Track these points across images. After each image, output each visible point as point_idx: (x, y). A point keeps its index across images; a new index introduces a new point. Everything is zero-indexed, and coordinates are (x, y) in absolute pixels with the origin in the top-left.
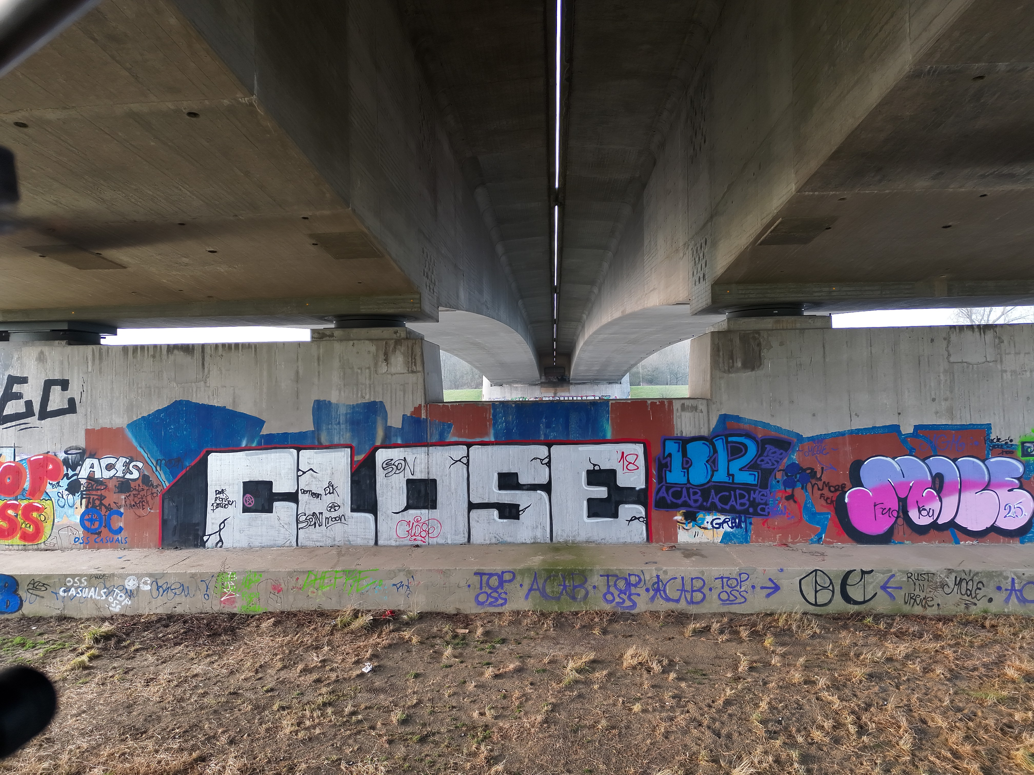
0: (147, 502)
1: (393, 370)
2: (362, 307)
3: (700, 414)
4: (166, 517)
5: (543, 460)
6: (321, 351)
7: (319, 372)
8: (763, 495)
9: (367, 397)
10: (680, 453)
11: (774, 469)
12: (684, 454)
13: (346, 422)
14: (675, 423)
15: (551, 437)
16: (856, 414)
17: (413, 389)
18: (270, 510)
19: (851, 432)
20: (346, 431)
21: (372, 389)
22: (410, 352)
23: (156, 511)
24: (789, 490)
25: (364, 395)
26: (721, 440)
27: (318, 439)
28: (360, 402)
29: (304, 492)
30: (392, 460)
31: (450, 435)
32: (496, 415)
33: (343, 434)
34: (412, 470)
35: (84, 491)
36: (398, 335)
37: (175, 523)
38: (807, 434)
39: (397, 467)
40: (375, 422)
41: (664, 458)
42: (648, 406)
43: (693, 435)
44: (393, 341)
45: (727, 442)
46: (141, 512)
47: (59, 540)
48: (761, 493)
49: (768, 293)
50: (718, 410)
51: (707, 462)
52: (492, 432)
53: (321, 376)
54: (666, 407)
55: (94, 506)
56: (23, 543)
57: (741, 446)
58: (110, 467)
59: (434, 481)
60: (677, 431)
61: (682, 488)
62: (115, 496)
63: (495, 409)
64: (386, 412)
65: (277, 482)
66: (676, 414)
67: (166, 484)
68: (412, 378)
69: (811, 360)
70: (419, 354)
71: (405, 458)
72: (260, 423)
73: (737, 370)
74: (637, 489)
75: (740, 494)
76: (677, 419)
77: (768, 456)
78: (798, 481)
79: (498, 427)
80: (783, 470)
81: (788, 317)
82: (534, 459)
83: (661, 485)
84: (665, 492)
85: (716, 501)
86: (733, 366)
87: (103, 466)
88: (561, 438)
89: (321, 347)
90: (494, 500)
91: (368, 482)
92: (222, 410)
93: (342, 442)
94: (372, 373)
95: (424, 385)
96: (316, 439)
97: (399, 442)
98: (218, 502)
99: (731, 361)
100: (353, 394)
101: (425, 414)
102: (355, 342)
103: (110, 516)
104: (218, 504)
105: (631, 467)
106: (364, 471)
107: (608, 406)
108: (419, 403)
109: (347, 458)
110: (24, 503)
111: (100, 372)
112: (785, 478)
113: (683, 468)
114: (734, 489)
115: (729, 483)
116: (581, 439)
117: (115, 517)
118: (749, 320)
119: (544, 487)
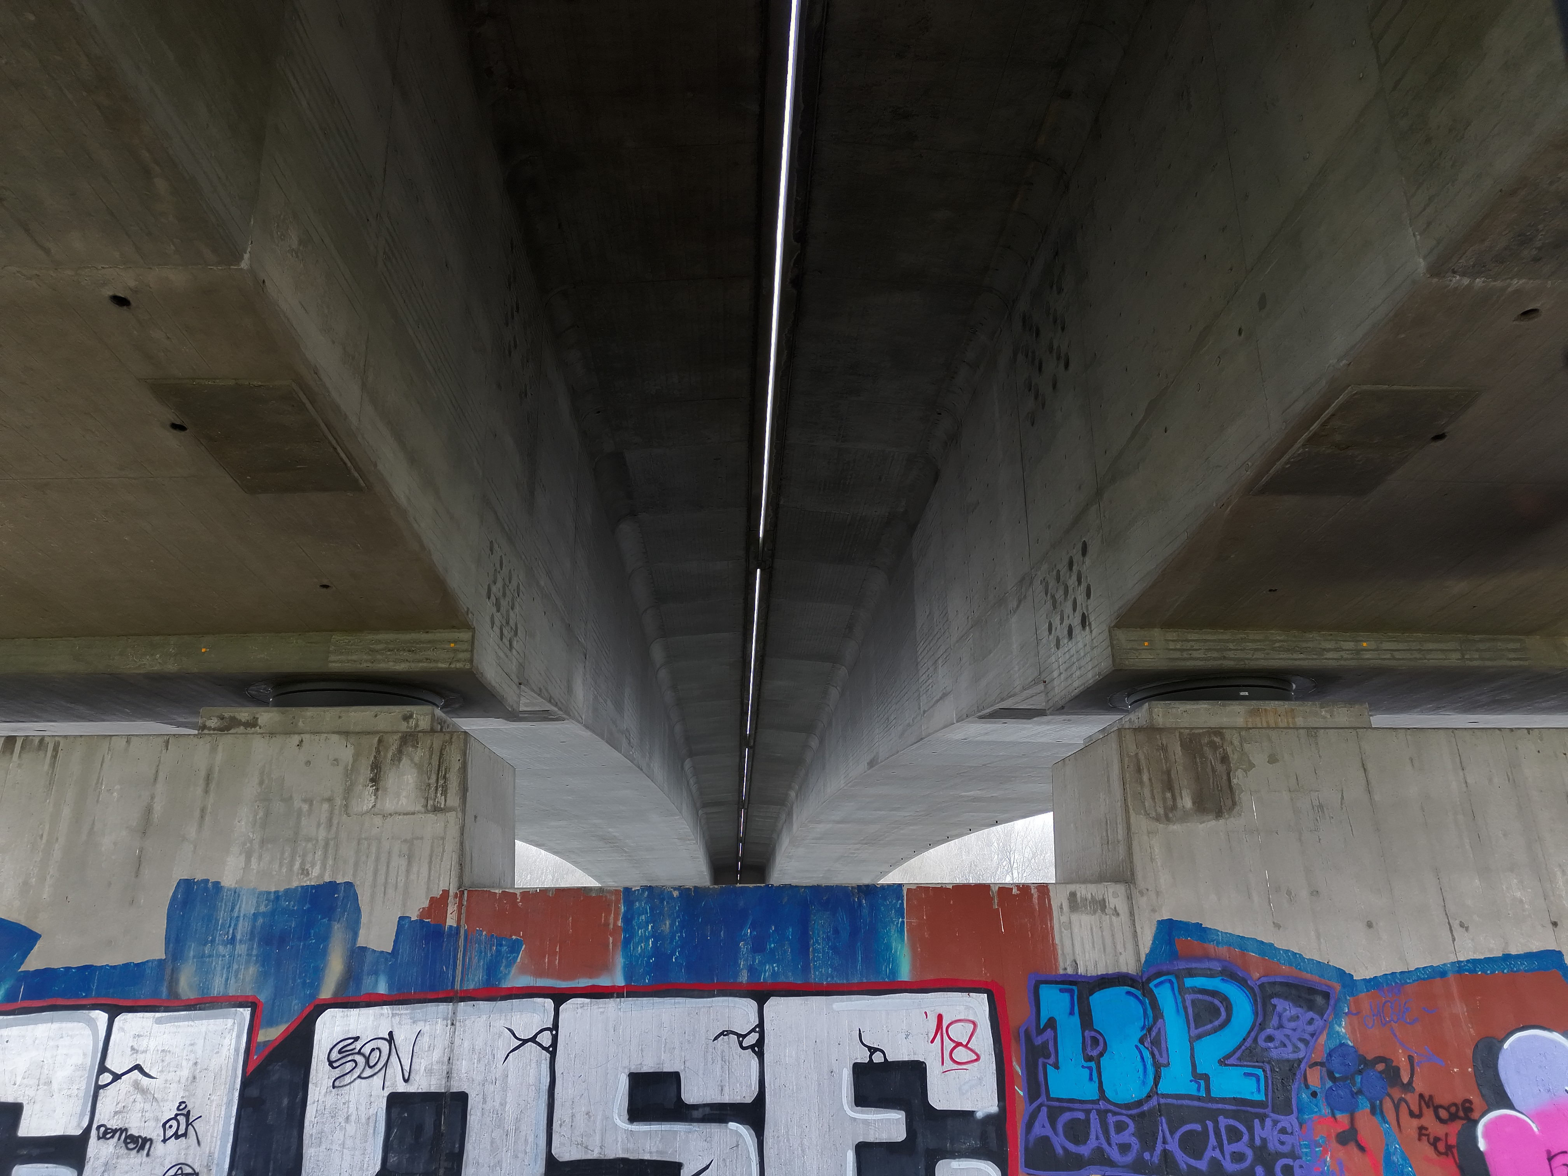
1: (389, 805)
2: (332, 658)
3: (1114, 918)
5: (744, 1036)
6: (219, 757)
7: (203, 810)
8: (1283, 1131)
9: (315, 872)
10: (1076, 1019)
11: (1300, 1061)
12: (1087, 1020)
13: (252, 939)
14: (1057, 941)
15: (766, 976)
16: (1462, 925)
17: (432, 851)
19: (1459, 967)
20: (248, 962)
21: (331, 851)
22: (435, 763)
24: (1343, 1117)
25: (308, 866)
26: (1168, 985)
27: (170, 982)
28: (295, 884)
29: (107, 1133)
30: (356, 1039)
31: (514, 970)
32: (632, 918)
33: (237, 972)
34: (406, 1068)
36: (412, 723)
38: (1362, 972)
39: (367, 1060)
40: (325, 938)
41: (1040, 1032)
42: (992, 899)
43: (1101, 971)
44: (397, 737)
45: (1182, 990)
48: (1279, 1126)
49: (1231, 650)
50: (1154, 911)
51: (1141, 1041)
52: (619, 961)
53: (207, 818)
54: (1035, 900)
57: (1217, 1002)
59: (462, 1098)
60: (1065, 962)
61: (1088, 1112)
63: (629, 904)
64: (358, 910)
65: (37, 1107)
66: (1059, 919)
68: (433, 824)
69: (1342, 798)
70: (456, 766)
71: (391, 1034)
72: (25, 940)
73: (1185, 817)
74: (980, 1115)
75: (1231, 1130)
76: (1061, 932)
77: (1281, 1026)
78: (1360, 1092)
79: (635, 948)
80: (1322, 1064)
81: (1276, 702)
82: (722, 1034)
83: (1035, 1104)
84: (1048, 1125)
85: (1173, 1146)
86: (1174, 807)
88: (790, 978)
89: (220, 748)
90: (615, 1150)
91: (285, 1101)
93: (231, 992)
94: (337, 812)
95: (462, 843)
96: (165, 984)
97: (382, 988)
99: (1169, 795)
100: (281, 865)
101: (455, 916)
102: (306, 737)
105: (961, 1054)
106: (279, 1072)
107: (900, 897)
108: (443, 886)
109: (239, 1037)
112: (1329, 1084)
113: (1089, 1059)
114: (1214, 1115)
115: (1199, 1099)
116: (838, 980)
118: (1195, 707)
119: (746, 1113)
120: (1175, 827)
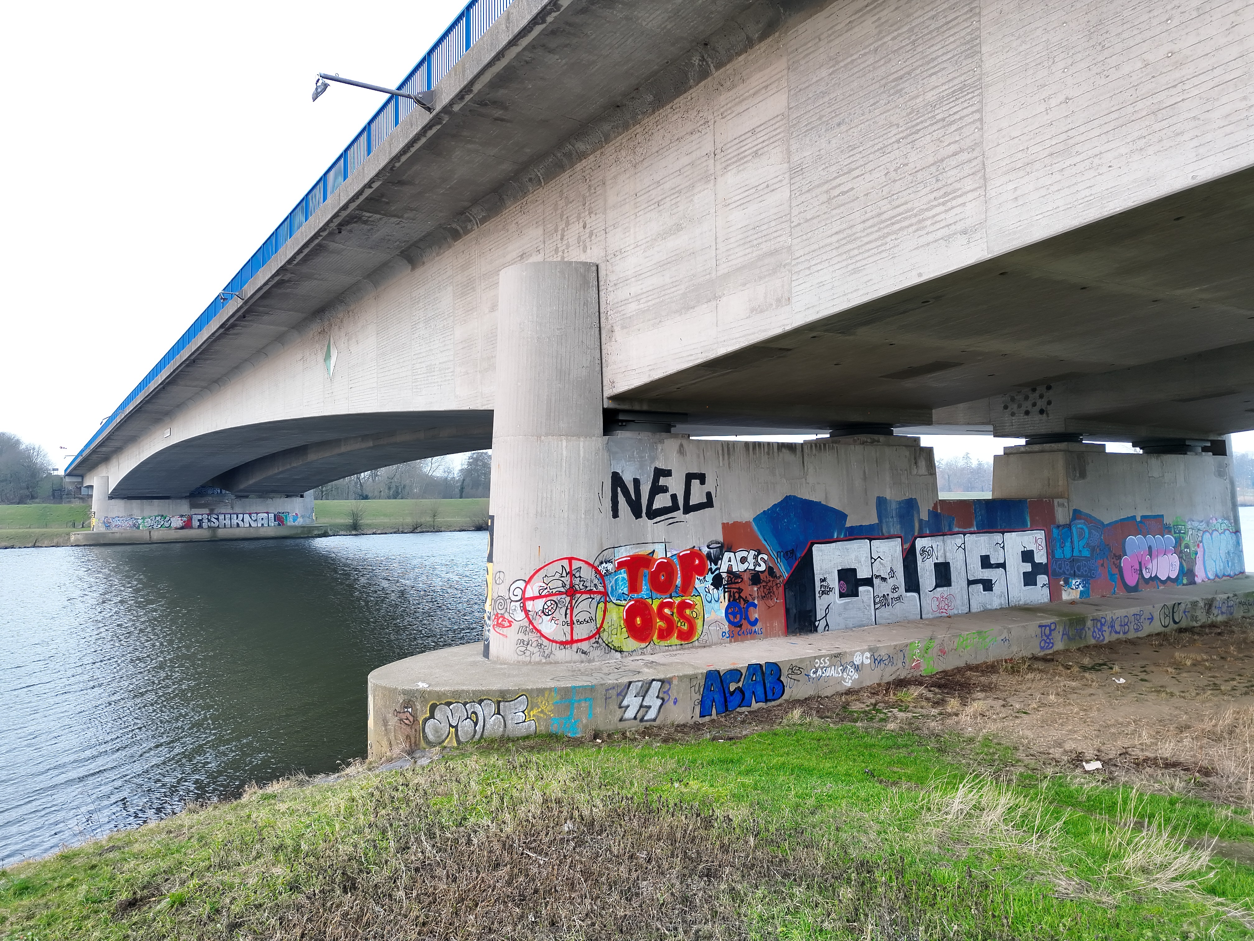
0: (774, 593)
1: (920, 472)
3: (1065, 509)
4: (788, 606)
5: (1000, 544)
7: (878, 473)
8: (1093, 564)
9: (907, 494)
10: (1059, 537)
11: (1096, 546)
12: (1061, 537)
13: (897, 516)
15: (1004, 527)
16: (1121, 509)
17: (932, 488)
18: (856, 594)
19: (1121, 520)
20: (897, 524)
21: (909, 488)
22: (928, 458)
23: (781, 601)
24: (1102, 560)
25: (905, 493)
27: (881, 531)
28: (903, 499)
29: (877, 577)
30: (925, 547)
31: (954, 526)
32: (976, 510)
33: (896, 526)
34: (937, 555)
35: (726, 585)
37: (794, 611)
38: (1106, 522)
39: (928, 553)
40: (913, 516)
41: (1053, 540)
42: (1044, 503)
43: (1063, 524)
45: (1077, 528)
46: (771, 603)
47: (710, 636)
50: (1072, 506)
51: (1070, 542)
52: (975, 523)
53: (879, 476)
54: (1051, 504)
55: (735, 600)
56: (678, 642)
57: (1082, 531)
58: (743, 560)
59: (949, 564)
60: (1057, 521)
61: (1062, 562)
62: (750, 588)
64: (919, 507)
65: (859, 569)
66: (1056, 509)
67: (786, 575)
68: (931, 479)
71: (932, 545)
72: (844, 516)
73: (1078, 478)
74: (1044, 563)
76: (1057, 513)
77: (1093, 537)
78: (1104, 553)
79: (978, 519)
80: (1099, 547)
82: (997, 544)
83: (1053, 560)
84: (1055, 566)
85: (1077, 570)
86: (1076, 476)
87: (739, 559)
90: (980, 577)
91: (912, 566)
92: (819, 504)
93: (896, 533)
94: (908, 473)
97: (928, 532)
98: (823, 589)
99: (1074, 472)
100: (899, 492)
101: (940, 509)
103: (748, 607)
104: (823, 591)
105: (1040, 548)
106: (910, 557)
107: (1027, 503)
108: (936, 499)
109: (899, 547)
110: (678, 600)
111: (730, 467)
112: (1100, 552)
113: (1062, 547)
114: (1083, 561)
115: (1079, 557)
116: (1015, 528)
117: (752, 608)
119: (1003, 566)
120: (1076, 482)
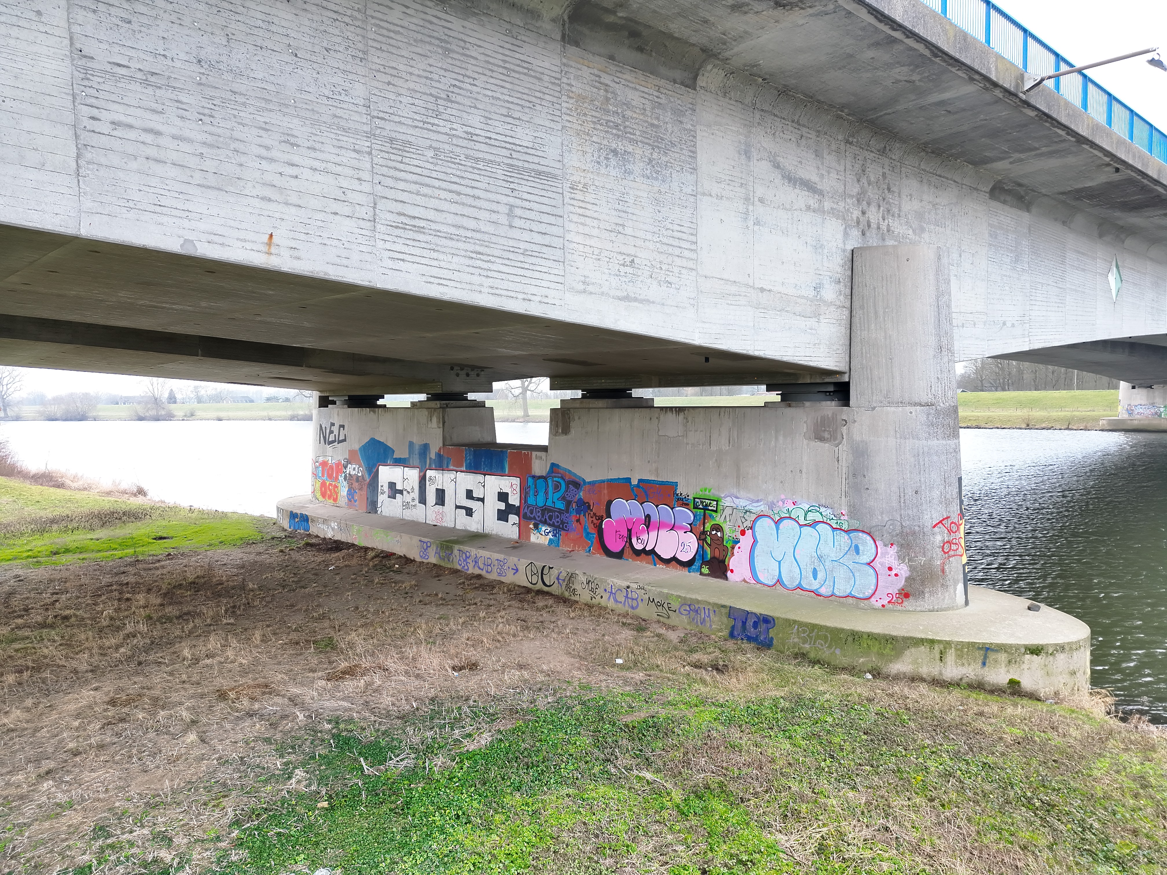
0: (363, 488)
3: (543, 462)
4: (368, 497)
5: (482, 483)
7: (412, 424)
8: (567, 517)
9: (424, 441)
10: (534, 486)
11: (572, 501)
13: (418, 454)
14: (533, 465)
15: (486, 470)
16: (611, 468)
17: (439, 437)
18: (395, 498)
19: (608, 480)
20: (418, 459)
21: (426, 437)
22: (438, 416)
23: (365, 493)
24: (578, 516)
25: (422, 439)
26: (551, 479)
27: (409, 462)
28: (422, 443)
29: (405, 490)
30: (430, 476)
31: (450, 465)
32: (467, 455)
34: (437, 483)
35: (348, 480)
36: (437, 406)
37: (370, 500)
38: (588, 479)
39: (433, 481)
40: (427, 455)
41: (528, 488)
42: (522, 455)
43: (539, 475)
44: (433, 409)
45: (553, 481)
46: (362, 493)
47: (341, 503)
50: (550, 460)
51: (544, 492)
52: (465, 465)
53: (411, 428)
54: (530, 456)
55: (350, 488)
56: (333, 502)
57: (559, 484)
58: (354, 469)
59: (443, 490)
60: (533, 472)
61: (534, 508)
62: (355, 484)
63: (466, 452)
64: (430, 449)
65: (398, 484)
66: (533, 461)
67: (368, 480)
68: (439, 431)
70: (441, 417)
71: (435, 476)
72: (393, 451)
73: (559, 435)
74: (516, 506)
75: (557, 515)
77: (570, 492)
78: (582, 510)
80: (576, 502)
82: (479, 482)
83: (525, 505)
84: (527, 510)
85: (547, 518)
86: (558, 432)
88: (489, 471)
90: (464, 505)
91: (424, 487)
92: (383, 443)
93: (417, 465)
94: (426, 427)
95: (444, 435)
96: (412, 462)
97: (435, 467)
98: (381, 491)
99: (557, 428)
100: (419, 439)
101: (443, 452)
102: (421, 409)
103: (354, 493)
105: (515, 492)
106: (423, 481)
107: (507, 453)
108: (441, 445)
109: (417, 474)
110: (334, 483)
111: (352, 422)
112: (577, 507)
113: (535, 495)
114: (555, 511)
115: (553, 507)
119: (482, 500)
120: (557, 438)
